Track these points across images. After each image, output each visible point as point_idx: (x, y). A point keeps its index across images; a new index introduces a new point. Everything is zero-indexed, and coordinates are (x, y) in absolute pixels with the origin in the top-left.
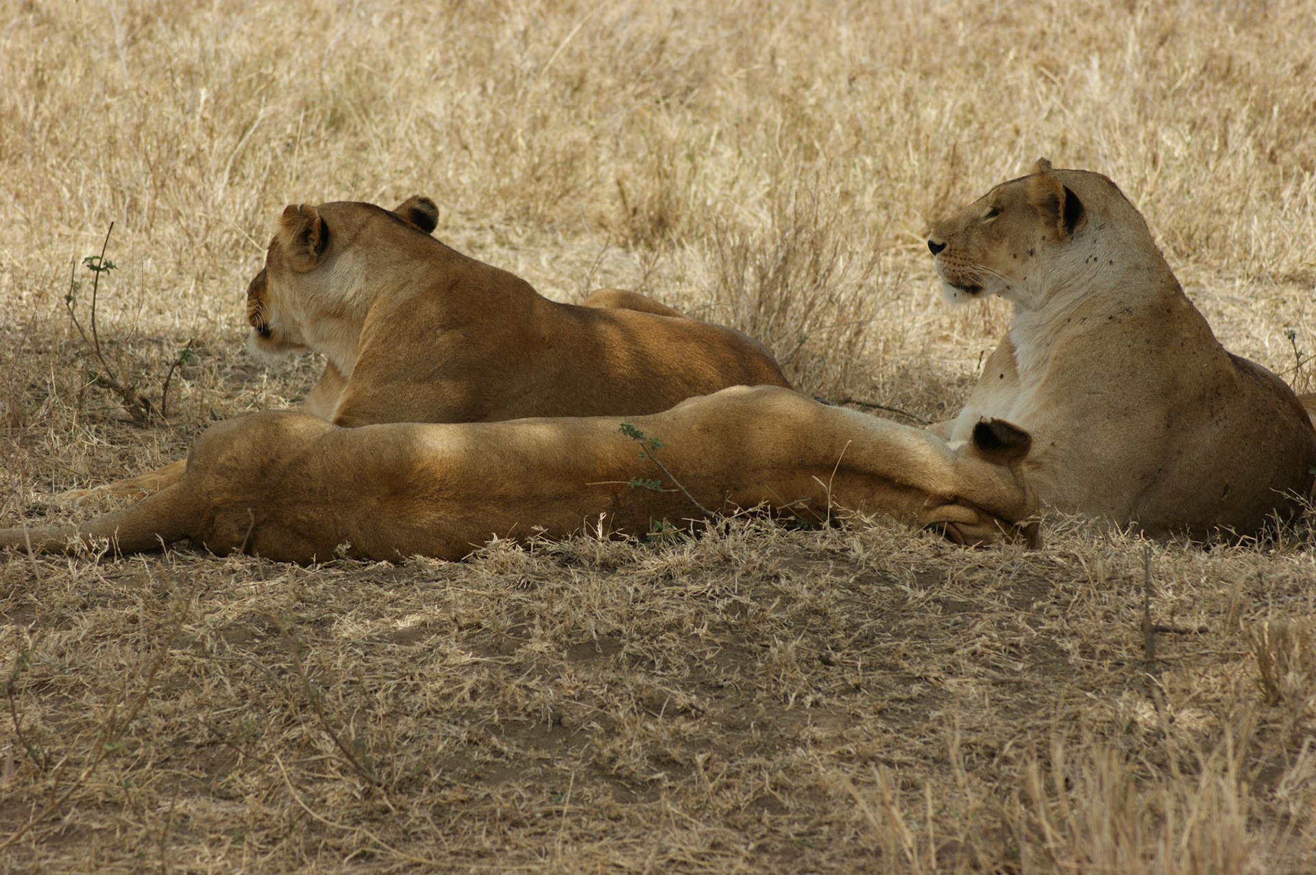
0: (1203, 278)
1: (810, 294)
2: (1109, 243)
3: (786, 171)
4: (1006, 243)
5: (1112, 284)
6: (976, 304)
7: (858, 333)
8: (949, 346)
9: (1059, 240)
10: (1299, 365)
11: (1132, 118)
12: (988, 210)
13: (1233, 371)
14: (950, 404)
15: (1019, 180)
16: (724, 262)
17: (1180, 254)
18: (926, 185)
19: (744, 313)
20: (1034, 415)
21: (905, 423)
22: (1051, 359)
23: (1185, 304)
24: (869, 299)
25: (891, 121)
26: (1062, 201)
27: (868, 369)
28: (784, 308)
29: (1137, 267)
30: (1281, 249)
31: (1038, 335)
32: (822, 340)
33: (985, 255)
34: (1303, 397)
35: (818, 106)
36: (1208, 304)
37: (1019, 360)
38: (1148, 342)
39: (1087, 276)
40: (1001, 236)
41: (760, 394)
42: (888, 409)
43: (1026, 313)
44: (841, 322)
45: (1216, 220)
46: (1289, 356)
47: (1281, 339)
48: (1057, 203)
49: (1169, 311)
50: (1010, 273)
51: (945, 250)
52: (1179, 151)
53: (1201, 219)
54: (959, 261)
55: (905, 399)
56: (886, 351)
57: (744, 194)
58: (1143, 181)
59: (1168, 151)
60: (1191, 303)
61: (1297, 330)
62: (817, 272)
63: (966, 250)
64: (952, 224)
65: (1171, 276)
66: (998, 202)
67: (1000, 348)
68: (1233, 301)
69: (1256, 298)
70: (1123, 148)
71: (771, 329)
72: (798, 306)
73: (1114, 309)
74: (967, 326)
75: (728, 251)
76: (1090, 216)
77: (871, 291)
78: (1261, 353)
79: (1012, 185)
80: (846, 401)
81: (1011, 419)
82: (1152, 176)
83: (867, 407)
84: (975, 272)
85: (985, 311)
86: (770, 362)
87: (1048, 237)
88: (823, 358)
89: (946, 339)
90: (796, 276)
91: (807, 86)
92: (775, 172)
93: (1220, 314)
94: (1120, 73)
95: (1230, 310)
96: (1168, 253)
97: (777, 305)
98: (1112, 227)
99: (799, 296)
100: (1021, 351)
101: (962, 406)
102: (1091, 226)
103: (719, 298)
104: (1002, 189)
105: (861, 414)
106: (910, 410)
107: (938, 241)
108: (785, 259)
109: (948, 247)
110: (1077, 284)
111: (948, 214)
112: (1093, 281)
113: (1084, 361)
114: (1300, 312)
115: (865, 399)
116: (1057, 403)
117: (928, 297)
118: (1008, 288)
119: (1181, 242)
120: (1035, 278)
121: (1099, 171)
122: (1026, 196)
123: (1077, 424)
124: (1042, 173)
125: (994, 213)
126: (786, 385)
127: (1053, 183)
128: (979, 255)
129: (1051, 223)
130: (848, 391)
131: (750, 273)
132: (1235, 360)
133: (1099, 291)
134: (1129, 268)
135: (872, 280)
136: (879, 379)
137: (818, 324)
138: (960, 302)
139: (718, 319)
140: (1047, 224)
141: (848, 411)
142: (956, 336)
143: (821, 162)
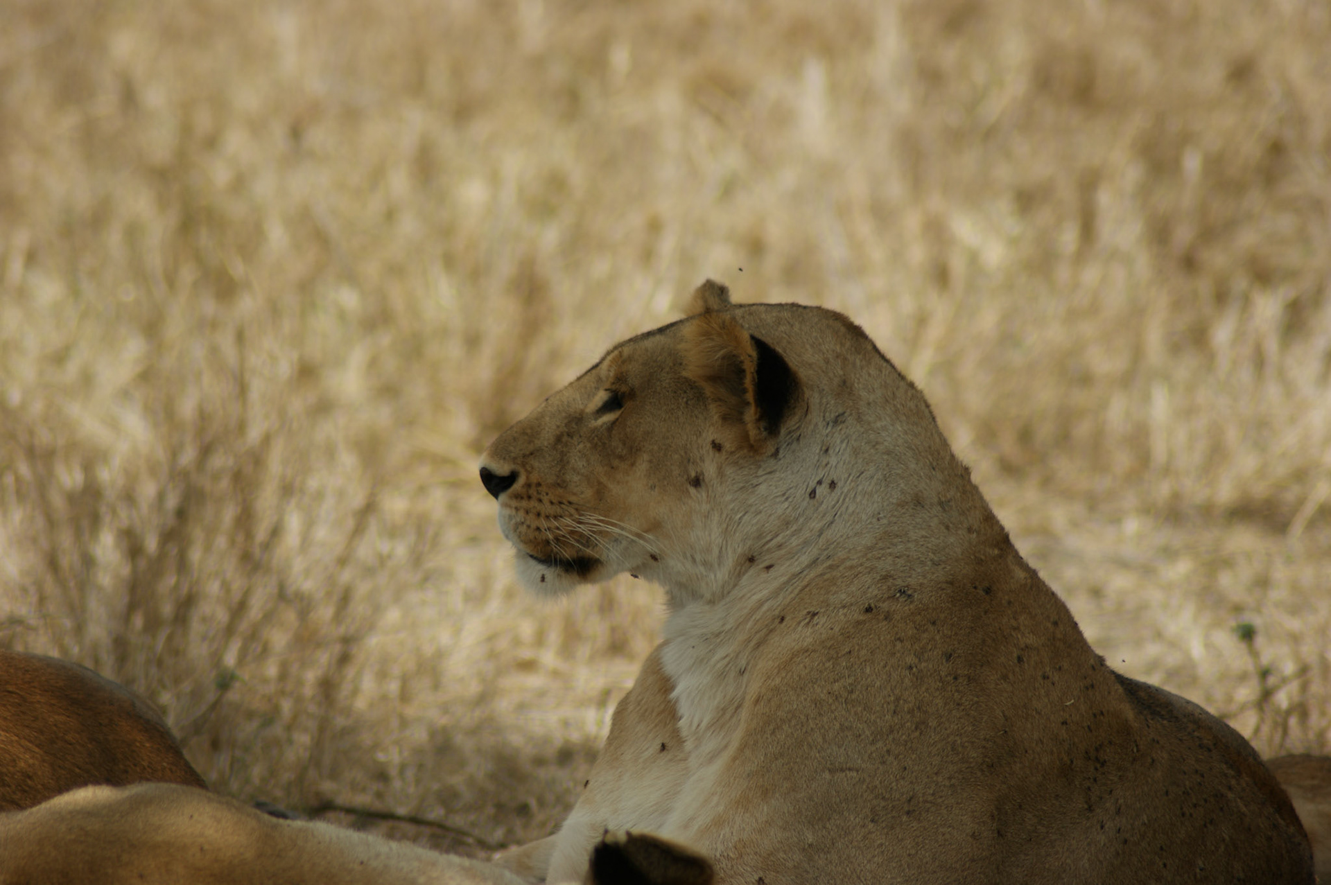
0: (1059, 515)
1: (237, 585)
2: (856, 452)
3: (175, 327)
4: (642, 466)
5: (867, 540)
6: (587, 594)
7: (344, 659)
8: (534, 681)
9: (751, 449)
10: (1266, 695)
11: (896, 189)
12: (601, 397)
13: (1129, 712)
14: (542, 803)
15: (661, 330)
16: (51, 523)
17: (1008, 469)
18: (473, 341)
19: (99, 630)
20: (719, 822)
21: (447, 851)
22: (748, 703)
23: (1020, 574)
24: (363, 588)
25: (390, 215)
26: (750, 367)
27: (366, 738)
28: (181, 617)
29: (918, 502)
30: (1217, 454)
31: (720, 653)
32: (265, 681)
33: (600, 493)
34: (1280, 762)
35: (239, 184)
36: (1071, 573)
37: (684, 709)
38: (949, 657)
39: (816, 525)
40: (632, 450)
41: (137, 803)
42: (415, 820)
43: (693, 608)
44: (306, 640)
45: (1080, 398)
46: (1243, 677)
47: (1226, 640)
48: (741, 372)
49: (988, 591)
50: (655, 526)
51: (517, 486)
52: (995, 254)
53: (1046, 395)
54: (547, 508)
55: (448, 798)
56: (405, 696)
57: (87, 380)
58: (922, 320)
59: (974, 258)
60: (1033, 574)
61: (1257, 621)
62: (249, 536)
63: (561, 484)
64: (529, 431)
65: (990, 518)
66: (620, 378)
67: (641, 681)
68: (1122, 564)
69: (1169, 553)
70: (877, 254)
71: (160, 663)
72: (213, 610)
73: (874, 591)
74: (572, 637)
75: (58, 501)
76: (814, 398)
77: (369, 571)
78: (1186, 672)
79: (648, 343)
80: (322, 808)
81: (671, 831)
82: (940, 308)
83: (365, 818)
84: (582, 529)
85: (607, 605)
86: (156, 731)
87: (728, 446)
88: (269, 718)
89: (528, 666)
90: (208, 548)
91: (212, 142)
92: (152, 328)
93: (1096, 593)
94: (867, 97)
95: (1120, 582)
96: (983, 471)
97: (167, 609)
98: (859, 419)
99: (214, 588)
100: (683, 689)
101: (568, 808)
102: (815, 417)
103: (42, 600)
104: (627, 351)
105: (355, 836)
106: (458, 821)
107: (502, 469)
108: (181, 514)
109: (521, 480)
110: (795, 542)
111: (523, 409)
112: (828, 534)
113: (817, 703)
114: (1263, 583)
115: (363, 800)
116: (765, 793)
117: (486, 581)
118: (654, 558)
119: (1008, 445)
120: (707, 534)
121: (832, 303)
122: (678, 362)
123: (810, 838)
124: (708, 311)
125: (614, 402)
126: (193, 779)
127: (729, 329)
128: (589, 493)
129: (732, 417)
130: (327, 787)
131: (107, 547)
132: (1132, 689)
133: (842, 554)
134: (901, 504)
135: (365, 550)
136: (391, 757)
137: (255, 645)
138: (555, 592)
139: (42, 645)
140: (725, 418)
141: (326, 830)
142: (549, 658)
143: (248, 305)
